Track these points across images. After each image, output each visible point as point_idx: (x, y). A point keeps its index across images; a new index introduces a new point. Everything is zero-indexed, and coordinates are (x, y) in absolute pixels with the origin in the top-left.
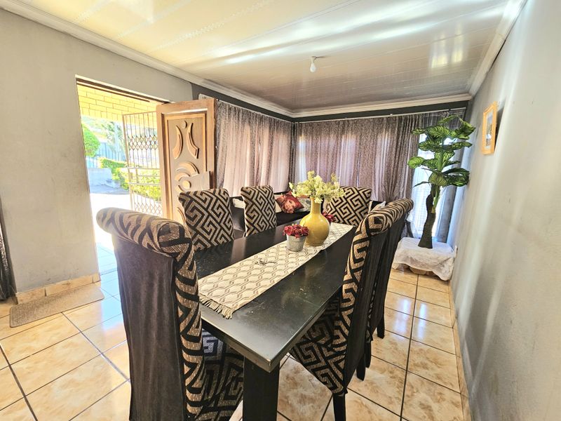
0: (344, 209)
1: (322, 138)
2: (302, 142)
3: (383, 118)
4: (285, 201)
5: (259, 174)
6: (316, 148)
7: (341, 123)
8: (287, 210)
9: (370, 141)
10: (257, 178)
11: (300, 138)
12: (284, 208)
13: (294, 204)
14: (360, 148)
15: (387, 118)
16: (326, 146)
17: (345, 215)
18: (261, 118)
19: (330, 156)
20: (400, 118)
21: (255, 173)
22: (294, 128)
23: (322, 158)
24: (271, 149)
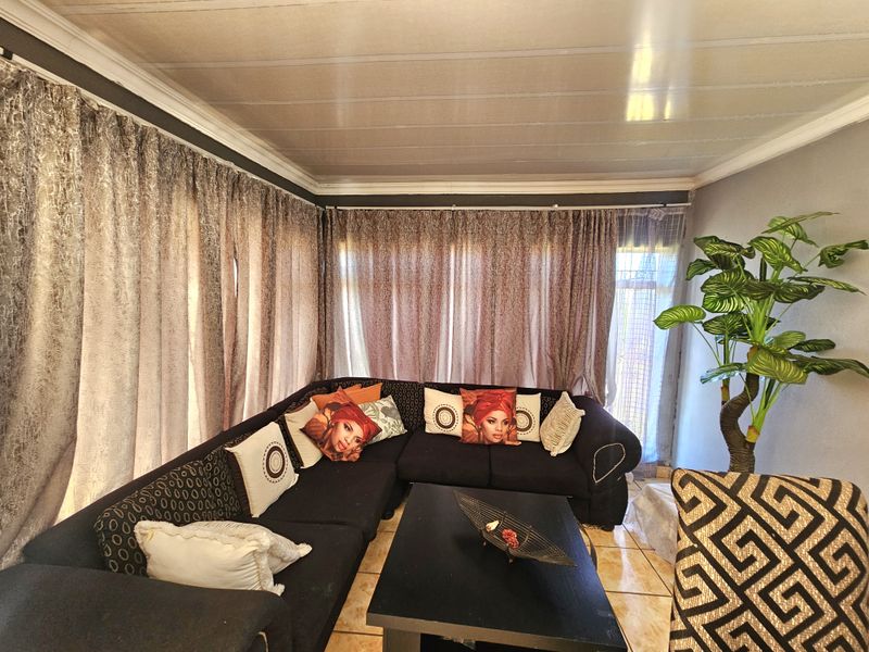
0: (786, 595)
1: (403, 249)
2: (346, 258)
3: (540, 213)
4: (333, 426)
5: (239, 358)
6: (387, 270)
7: (448, 217)
8: (340, 454)
9: (516, 260)
10: (233, 372)
11: (342, 246)
12: (332, 448)
13: (358, 431)
14: (494, 273)
15: (550, 213)
16: (413, 268)
17: (794, 622)
18: (236, 182)
19: (425, 292)
20: (577, 216)
21: (226, 358)
22: (324, 220)
23: (404, 297)
24: (272, 277)
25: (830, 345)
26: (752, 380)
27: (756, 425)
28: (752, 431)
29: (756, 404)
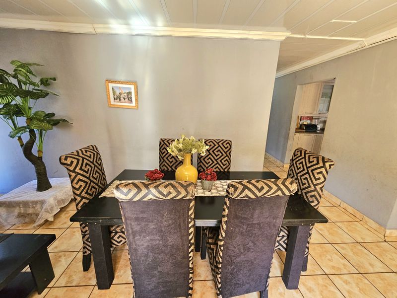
25: (53, 115)
26: (32, 132)
27: (40, 149)
28: (40, 152)
29: (37, 141)
